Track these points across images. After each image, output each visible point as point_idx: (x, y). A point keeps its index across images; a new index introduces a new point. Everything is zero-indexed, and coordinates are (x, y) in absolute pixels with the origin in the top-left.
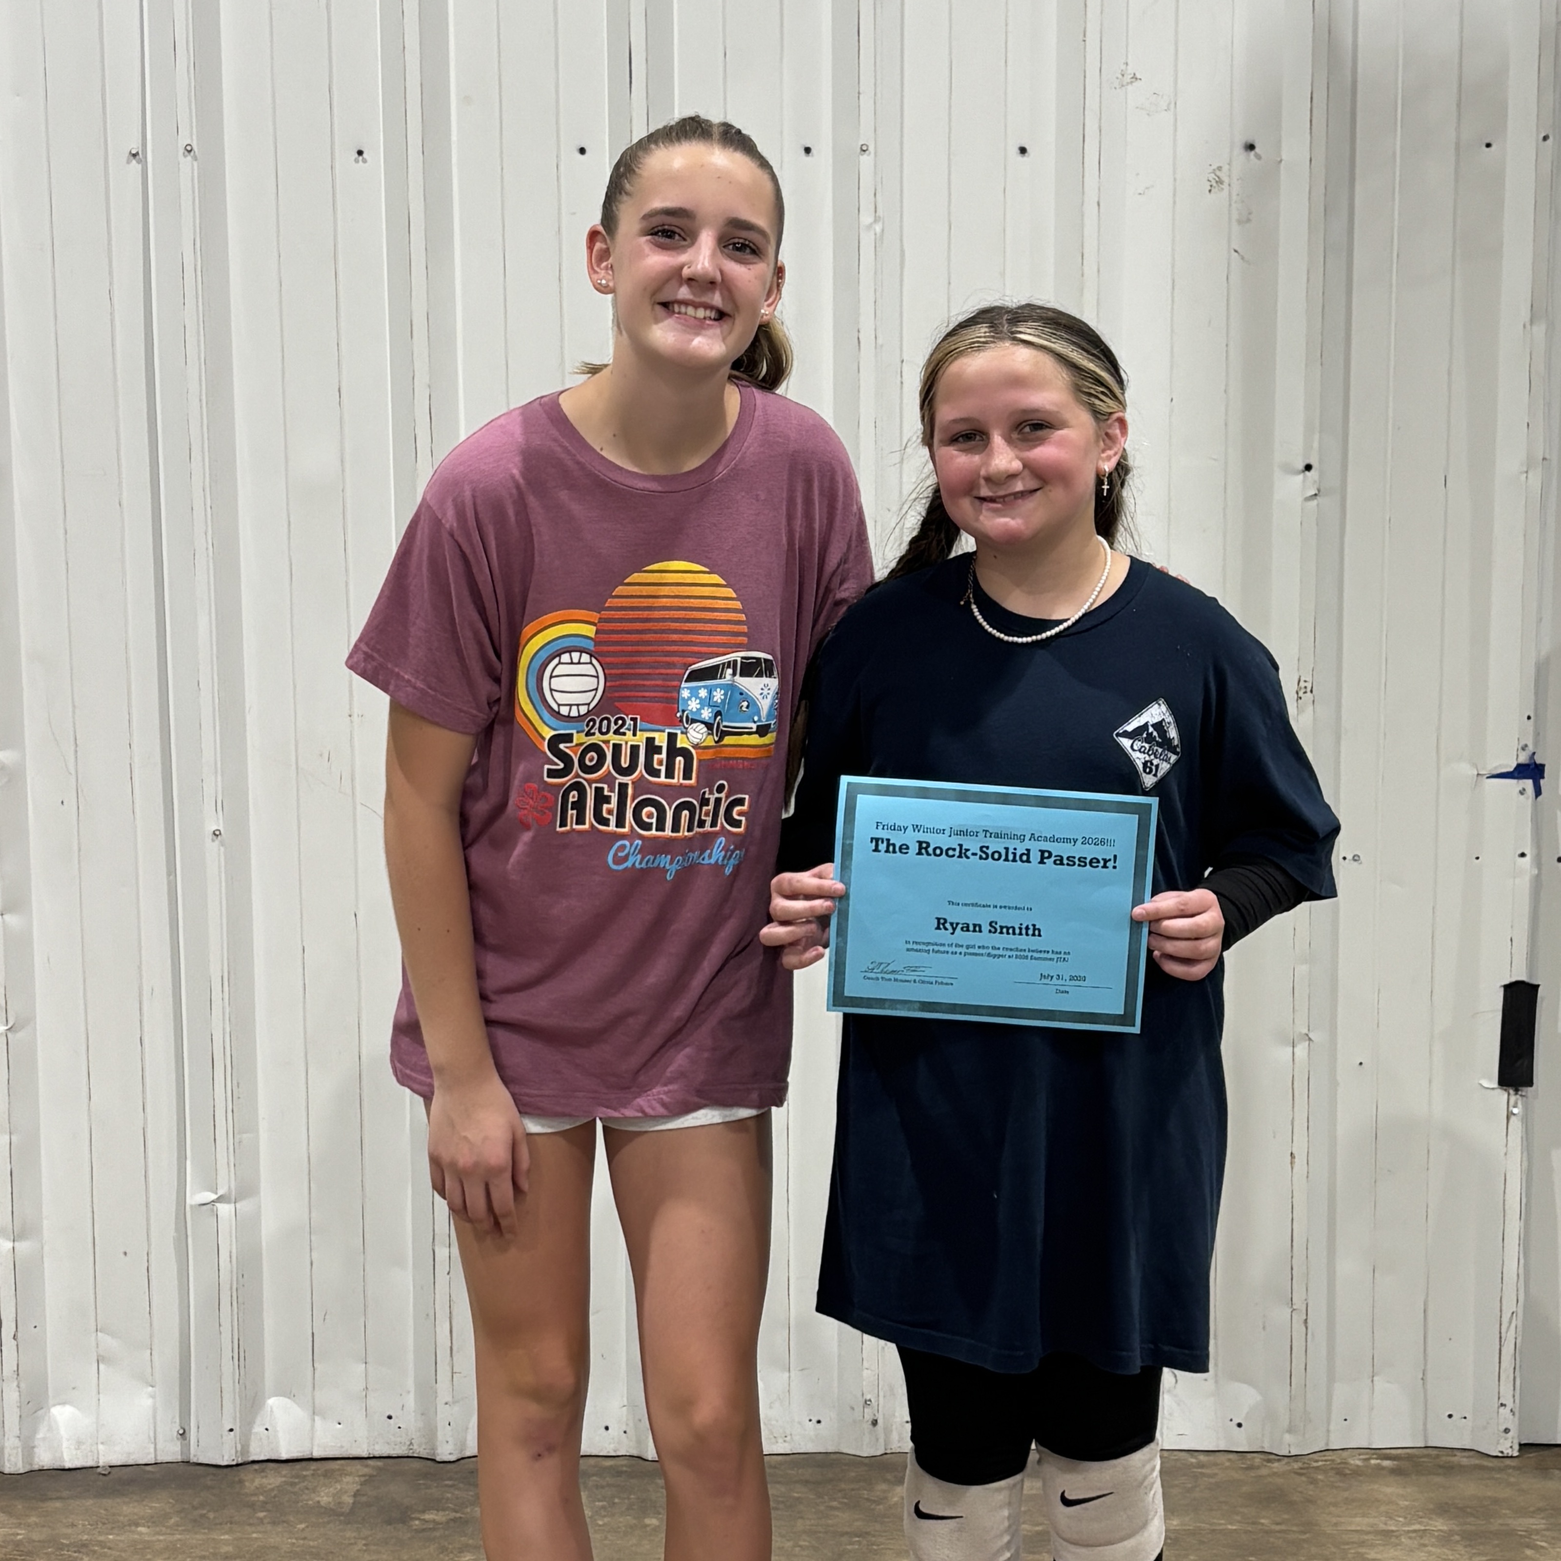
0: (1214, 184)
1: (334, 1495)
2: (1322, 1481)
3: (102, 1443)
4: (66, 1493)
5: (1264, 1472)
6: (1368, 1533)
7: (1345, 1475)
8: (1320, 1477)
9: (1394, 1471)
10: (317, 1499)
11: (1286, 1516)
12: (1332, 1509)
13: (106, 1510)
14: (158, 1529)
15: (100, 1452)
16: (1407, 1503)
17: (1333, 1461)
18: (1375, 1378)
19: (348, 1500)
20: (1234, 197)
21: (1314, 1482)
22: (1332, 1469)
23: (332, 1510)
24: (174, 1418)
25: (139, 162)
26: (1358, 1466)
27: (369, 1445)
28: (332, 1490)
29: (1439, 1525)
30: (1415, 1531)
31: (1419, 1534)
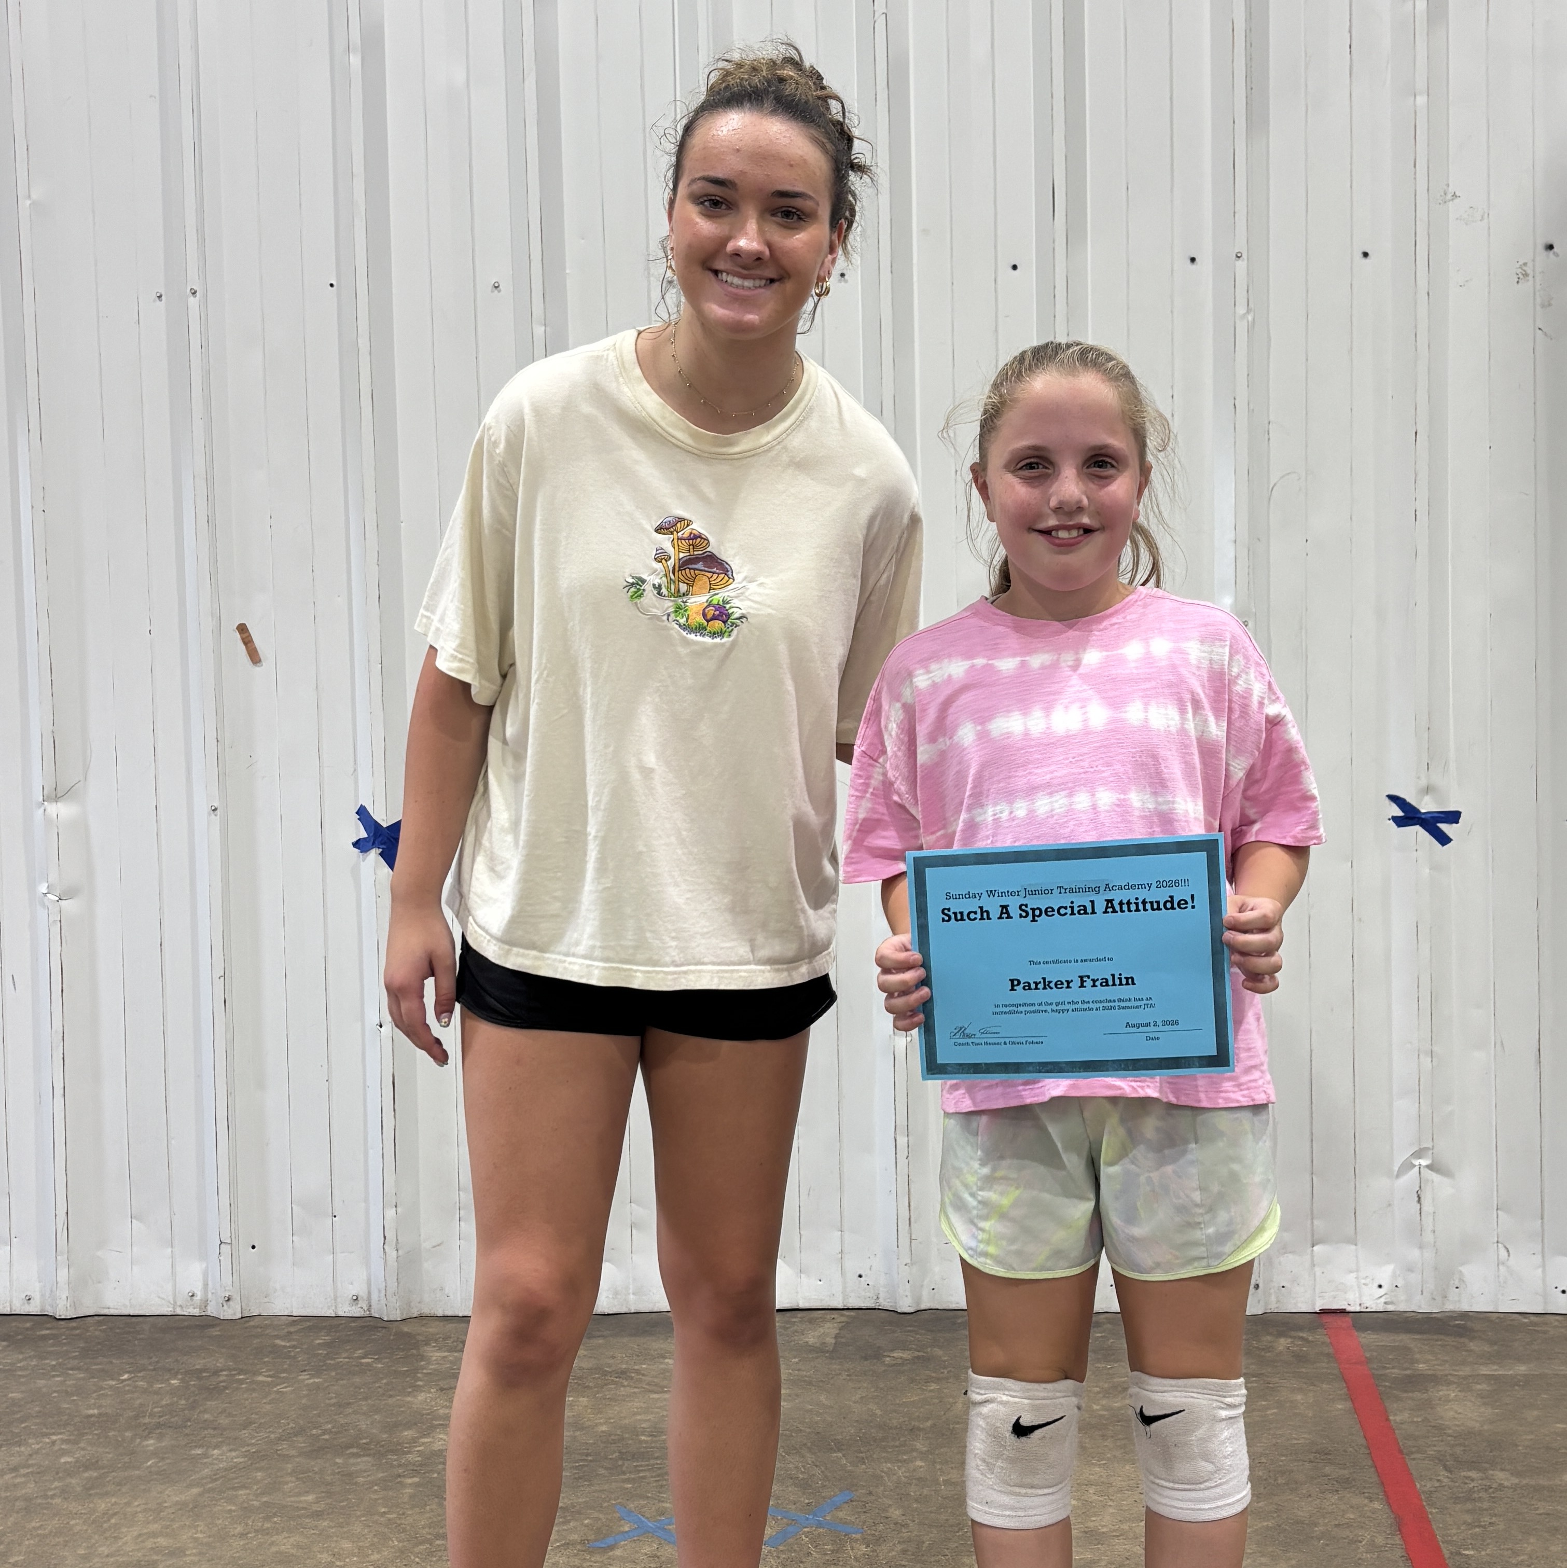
0: (1521, 277)
1: (819, 1337)
3: (633, 1295)
15: (630, 1302)
19: (830, 1340)
20: (1538, 288)
23: (817, 1348)
27: (844, 1299)
28: (816, 1334)
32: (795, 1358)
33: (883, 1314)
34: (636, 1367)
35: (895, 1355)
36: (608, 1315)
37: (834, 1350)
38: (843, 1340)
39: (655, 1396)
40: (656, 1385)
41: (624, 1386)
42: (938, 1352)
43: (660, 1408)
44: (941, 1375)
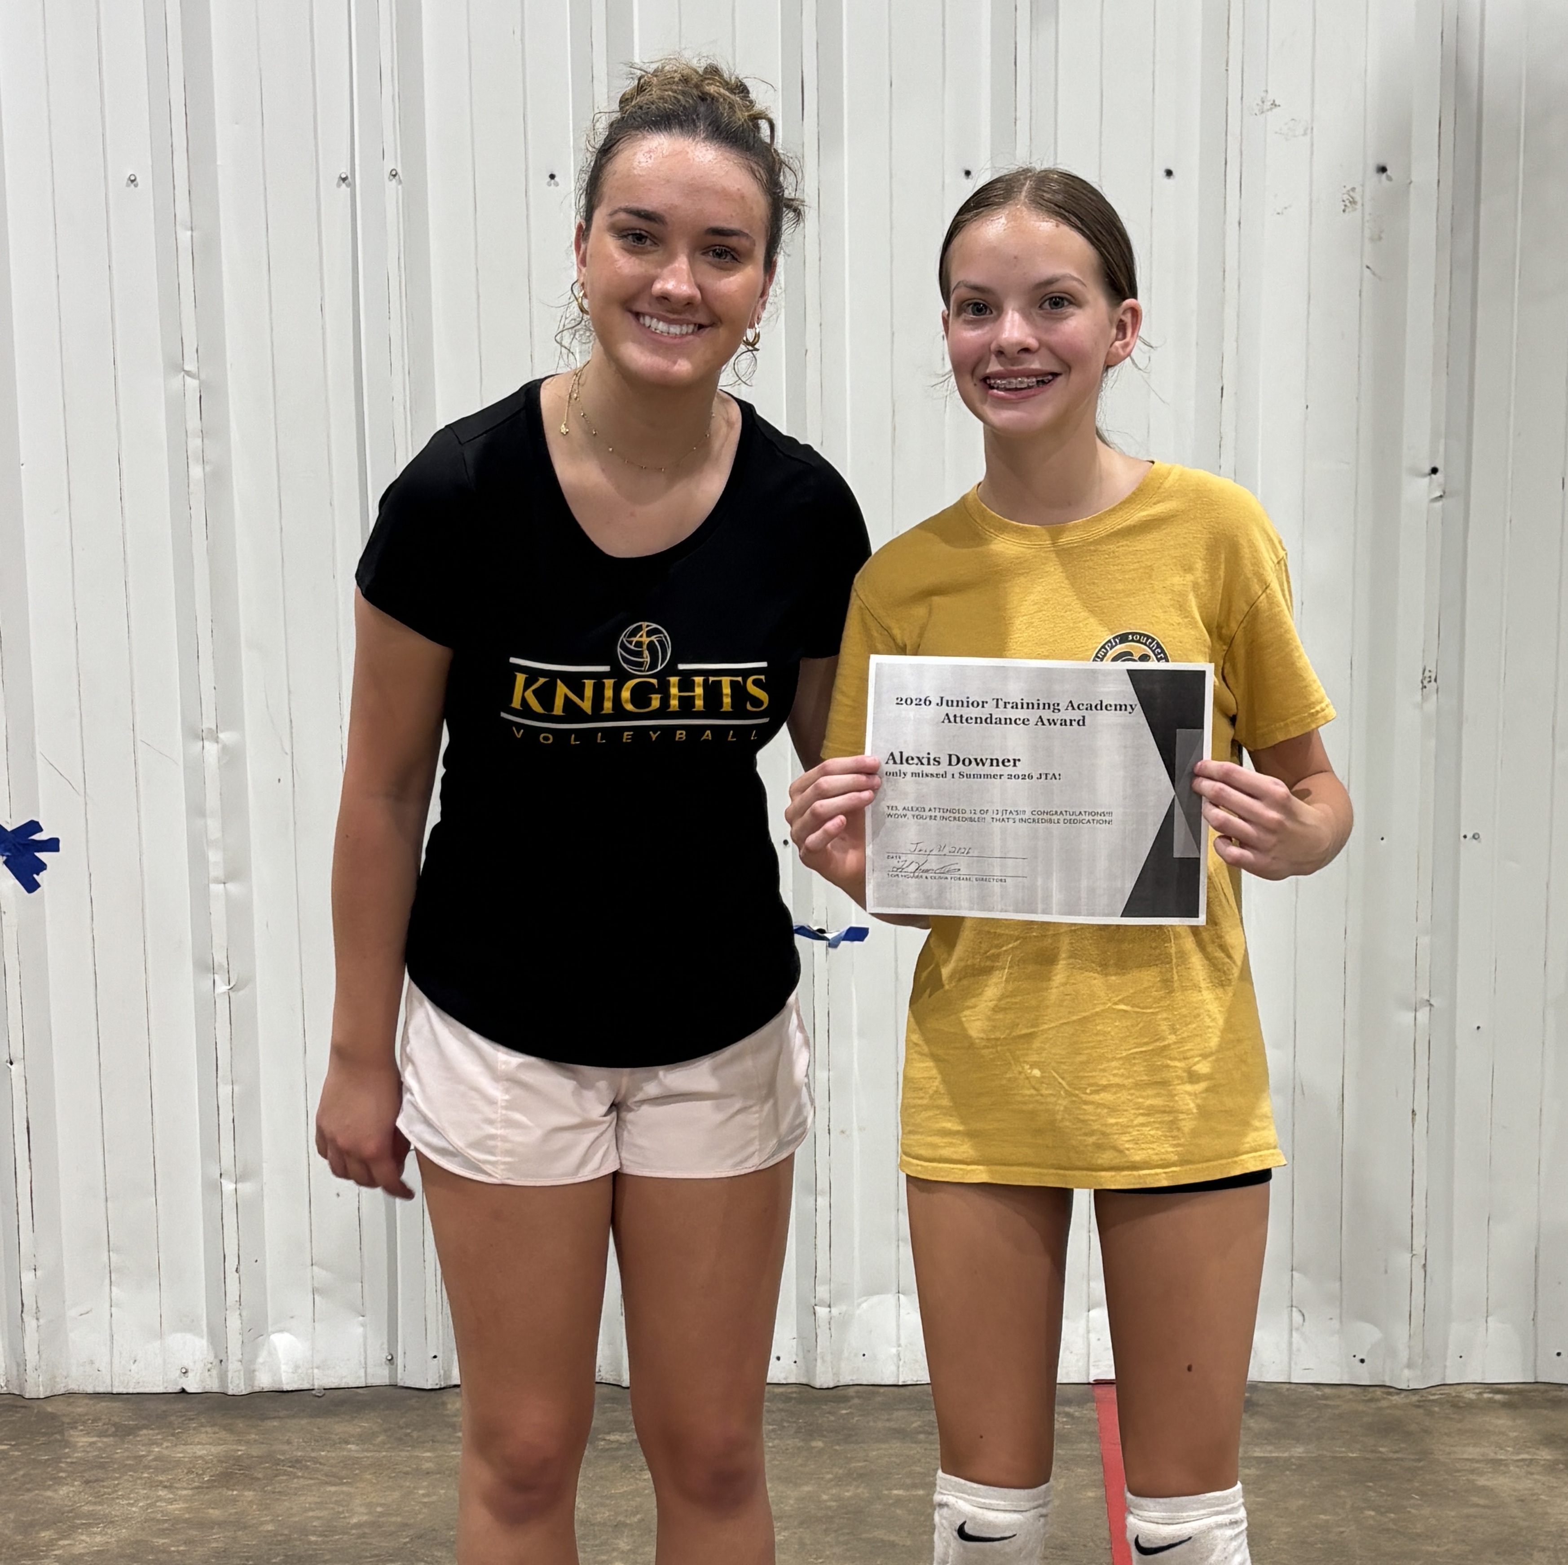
0: (1348, 204)
2: (1438, 1413)
3: (318, 1368)
4: (282, 1413)
5: (1384, 1404)
6: (1478, 1461)
7: (1460, 1408)
8: (1436, 1409)
9: (1505, 1405)
11: (1403, 1445)
12: (1446, 1439)
13: (319, 1428)
14: (366, 1446)
15: (316, 1377)
16: (1515, 1434)
17: (1449, 1394)
18: (1489, 1319)
20: (1367, 218)
21: (1430, 1414)
22: (1448, 1402)
24: (382, 1344)
25: (348, 185)
26: (1470, 1399)
29: (1545, 1455)
30: (1523, 1460)
31: (1527, 1463)
40: (335, 1476)
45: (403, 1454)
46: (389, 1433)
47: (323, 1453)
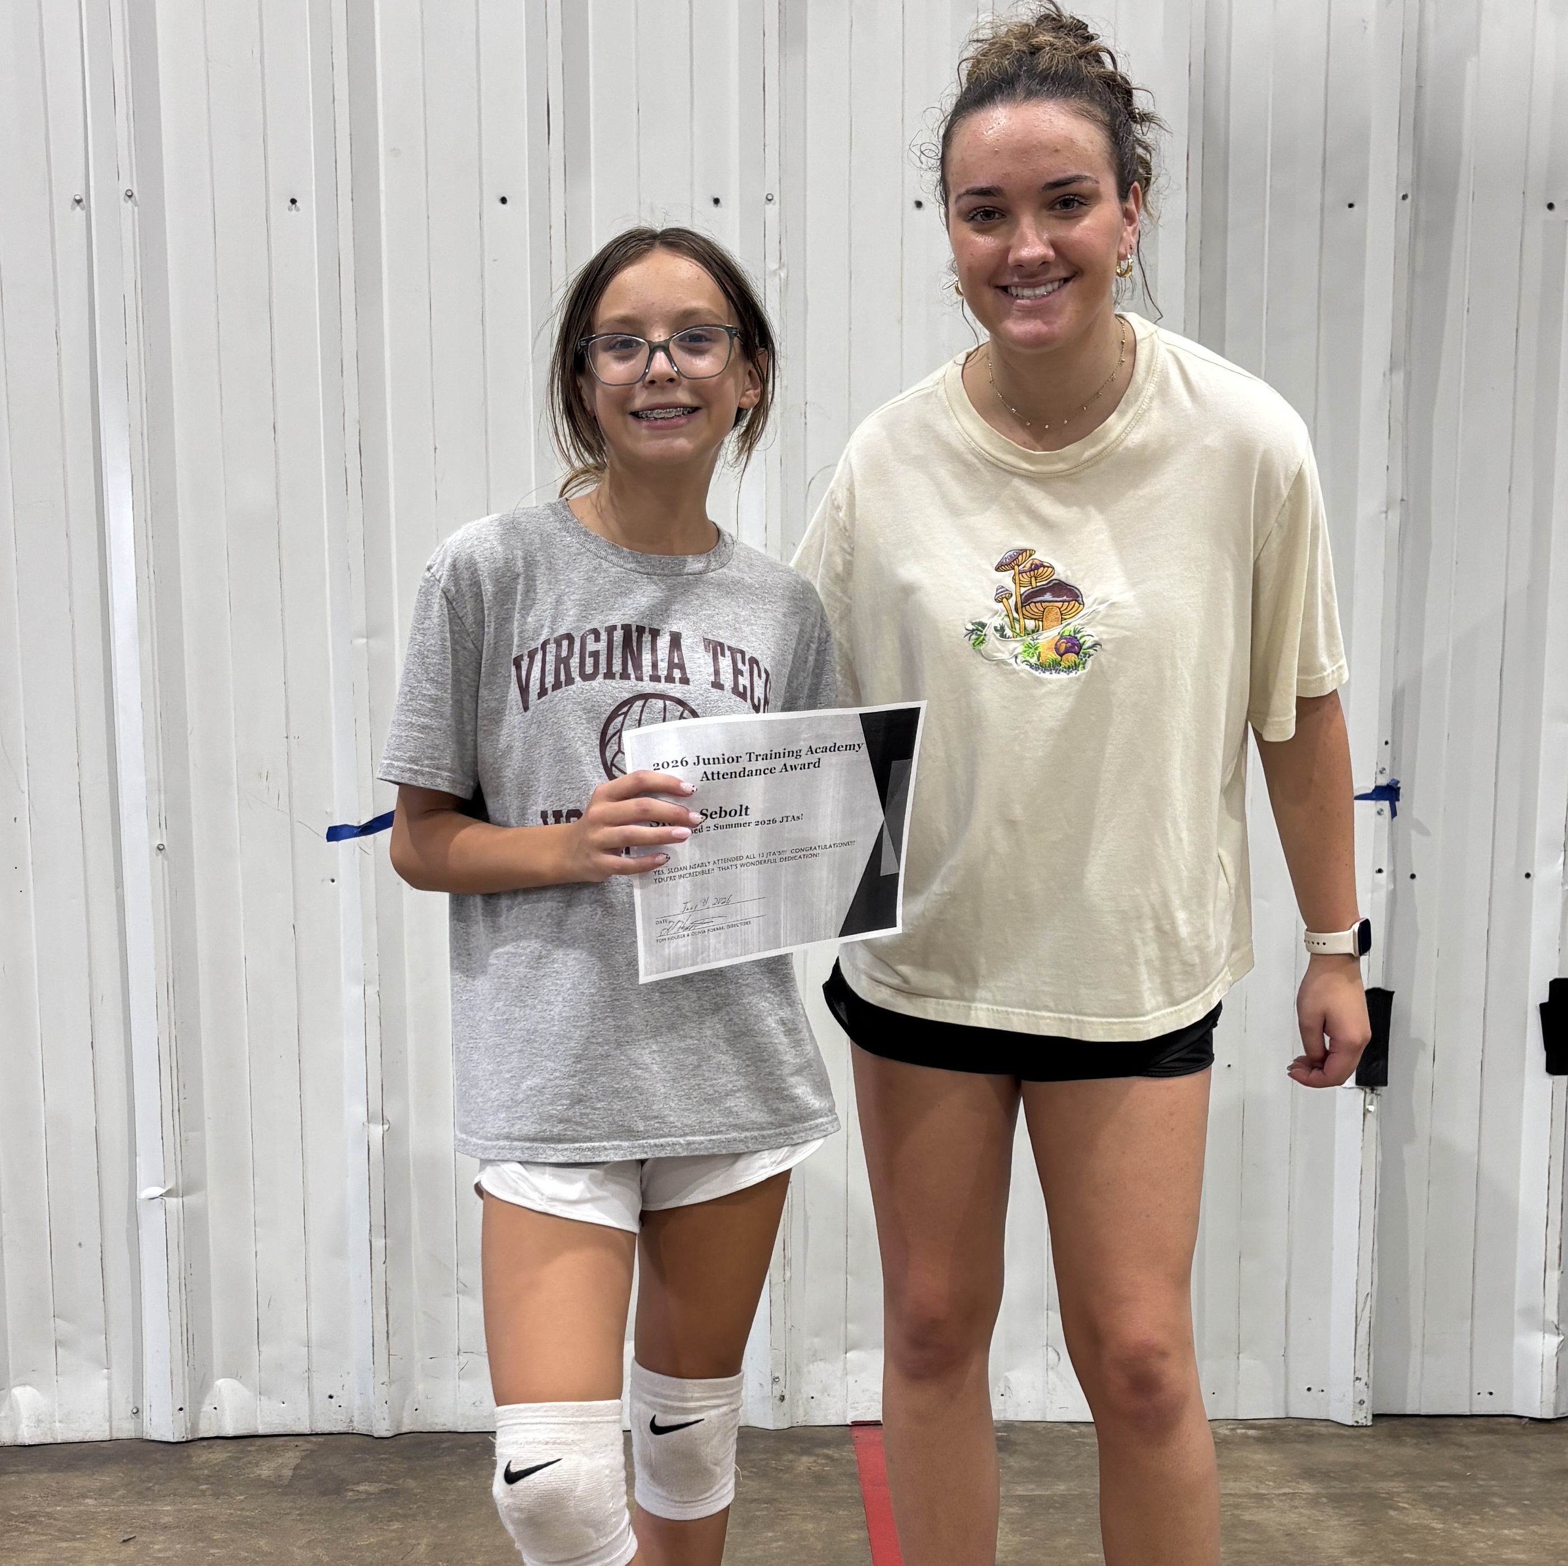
1: (275, 1469)
3: (59, 1422)
4: (22, 1469)
9: (1259, 1440)
10: (259, 1472)
13: (58, 1483)
14: (104, 1501)
15: (57, 1430)
16: (1274, 1469)
18: (1241, 1356)
19: (288, 1473)
23: (272, 1482)
24: (128, 1397)
25: (83, 207)
26: (1225, 1435)
27: (311, 1423)
28: (273, 1465)
29: (1307, 1488)
30: (1285, 1494)
31: (1290, 1496)
32: (241, 1494)
33: (357, 1440)
34: (48, 1510)
35: (361, 1488)
36: (30, 1446)
37: (290, 1485)
38: (303, 1472)
39: (64, 1545)
40: (68, 1532)
41: (29, 1533)
42: (411, 1483)
43: (65, 1559)
44: (409, 1512)
45: (142, 1508)
46: (130, 1487)
47: (59, 1508)
